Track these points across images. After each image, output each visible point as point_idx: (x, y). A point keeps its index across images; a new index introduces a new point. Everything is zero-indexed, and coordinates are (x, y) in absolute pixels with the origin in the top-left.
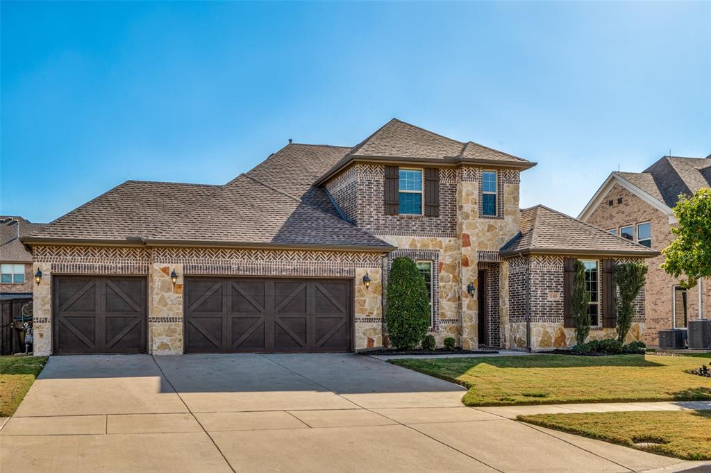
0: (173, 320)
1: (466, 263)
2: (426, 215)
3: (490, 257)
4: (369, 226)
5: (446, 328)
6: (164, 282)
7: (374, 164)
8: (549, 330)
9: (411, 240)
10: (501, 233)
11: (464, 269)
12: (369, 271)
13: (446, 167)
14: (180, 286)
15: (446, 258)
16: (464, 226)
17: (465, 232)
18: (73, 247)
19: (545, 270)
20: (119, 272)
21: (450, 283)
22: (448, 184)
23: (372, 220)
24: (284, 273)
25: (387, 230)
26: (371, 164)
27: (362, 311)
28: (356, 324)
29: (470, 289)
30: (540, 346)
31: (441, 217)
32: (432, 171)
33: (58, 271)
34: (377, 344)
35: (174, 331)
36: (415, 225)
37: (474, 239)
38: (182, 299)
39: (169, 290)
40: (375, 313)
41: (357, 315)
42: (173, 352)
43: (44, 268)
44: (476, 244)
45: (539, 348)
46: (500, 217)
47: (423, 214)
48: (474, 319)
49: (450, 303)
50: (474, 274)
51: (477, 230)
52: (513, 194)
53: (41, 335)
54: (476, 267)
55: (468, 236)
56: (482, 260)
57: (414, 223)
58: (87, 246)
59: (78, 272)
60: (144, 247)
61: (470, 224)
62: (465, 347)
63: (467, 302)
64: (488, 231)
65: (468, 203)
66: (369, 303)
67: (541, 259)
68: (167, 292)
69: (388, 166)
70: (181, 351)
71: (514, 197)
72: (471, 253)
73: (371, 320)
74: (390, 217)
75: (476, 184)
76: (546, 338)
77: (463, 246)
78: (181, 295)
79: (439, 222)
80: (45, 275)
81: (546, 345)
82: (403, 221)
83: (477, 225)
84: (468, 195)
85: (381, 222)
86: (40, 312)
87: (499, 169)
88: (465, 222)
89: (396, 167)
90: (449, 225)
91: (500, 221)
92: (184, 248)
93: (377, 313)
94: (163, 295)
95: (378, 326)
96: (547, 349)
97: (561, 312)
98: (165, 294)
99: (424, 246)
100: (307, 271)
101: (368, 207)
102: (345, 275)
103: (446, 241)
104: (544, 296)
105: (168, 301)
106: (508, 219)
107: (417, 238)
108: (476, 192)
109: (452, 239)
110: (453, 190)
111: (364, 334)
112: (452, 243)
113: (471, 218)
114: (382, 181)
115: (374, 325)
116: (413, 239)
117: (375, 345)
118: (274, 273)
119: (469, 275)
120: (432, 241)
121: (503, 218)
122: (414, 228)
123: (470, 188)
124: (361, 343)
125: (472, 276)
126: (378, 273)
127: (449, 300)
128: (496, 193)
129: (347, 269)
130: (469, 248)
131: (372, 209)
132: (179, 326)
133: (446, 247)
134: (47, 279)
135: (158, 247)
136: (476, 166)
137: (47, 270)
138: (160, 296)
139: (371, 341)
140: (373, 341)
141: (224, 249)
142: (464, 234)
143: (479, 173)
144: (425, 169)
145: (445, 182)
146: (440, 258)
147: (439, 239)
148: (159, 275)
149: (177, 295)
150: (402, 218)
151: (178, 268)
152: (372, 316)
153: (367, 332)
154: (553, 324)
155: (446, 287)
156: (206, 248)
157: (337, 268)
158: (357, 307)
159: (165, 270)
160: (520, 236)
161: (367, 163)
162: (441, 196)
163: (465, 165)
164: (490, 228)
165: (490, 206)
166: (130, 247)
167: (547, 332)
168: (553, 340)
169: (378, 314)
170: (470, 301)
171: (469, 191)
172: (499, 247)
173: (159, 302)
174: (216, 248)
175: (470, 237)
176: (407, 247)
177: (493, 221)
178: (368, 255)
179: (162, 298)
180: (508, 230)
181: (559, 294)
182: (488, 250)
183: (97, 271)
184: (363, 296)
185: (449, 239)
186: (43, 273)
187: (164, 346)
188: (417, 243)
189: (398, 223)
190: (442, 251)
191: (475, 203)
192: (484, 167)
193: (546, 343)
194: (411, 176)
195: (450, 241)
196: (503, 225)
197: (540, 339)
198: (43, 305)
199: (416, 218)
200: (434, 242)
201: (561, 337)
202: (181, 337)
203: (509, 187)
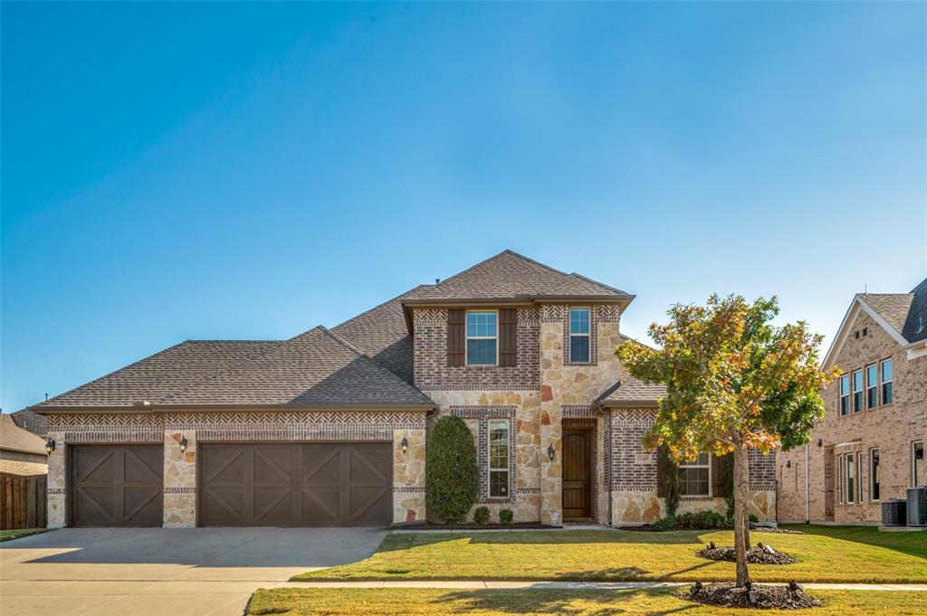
0: (185, 490)
1: (546, 421)
2: (501, 366)
3: (578, 412)
4: (428, 381)
5: (525, 499)
6: (174, 449)
7: (435, 308)
8: (634, 500)
9: (481, 395)
10: (593, 383)
11: (544, 428)
12: (409, 433)
13: (526, 307)
14: (192, 454)
15: (525, 415)
16: (544, 377)
17: (545, 383)
18: (86, 416)
19: (631, 426)
20: (134, 440)
21: (531, 445)
22: (528, 327)
23: (432, 373)
24: (308, 438)
25: (451, 384)
26: (430, 309)
27: (402, 479)
28: (394, 494)
29: (551, 451)
30: (623, 520)
31: (519, 367)
32: (508, 312)
33: (71, 441)
34: (420, 516)
35: (186, 503)
36: (485, 377)
37: (558, 391)
38: (194, 468)
39: (180, 458)
40: (417, 481)
41: (395, 484)
42: (184, 525)
43: (58, 438)
44: (560, 398)
45: (624, 522)
46: (594, 364)
47: (498, 364)
48: (557, 488)
49: (530, 469)
50: (557, 434)
51: (562, 380)
52: (610, 334)
53: (55, 507)
54: (560, 425)
55: (549, 388)
56: (567, 416)
57: (484, 375)
58: (100, 414)
59: (92, 441)
60: (159, 414)
61: (552, 374)
62: (545, 521)
63: (548, 467)
64: (576, 380)
65: (550, 348)
66: (409, 470)
67: (625, 413)
68: (178, 461)
69: (451, 310)
70: (193, 524)
71: (611, 339)
72: (553, 408)
73: (412, 490)
74: (455, 370)
75: (561, 325)
76: (632, 510)
77: (543, 400)
78: (194, 464)
79: (516, 372)
80: (59, 445)
81: (631, 520)
82: (470, 373)
83: (562, 374)
84: (549, 339)
85: (443, 375)
86: (54, 483)
87: (591, 304)
88: (546, 371)
89: (462, 311)
90: (530, 375)
91: (592, 368)
92: (197, 413)
93: (419, 481)
94: (174, 464)
95: (421, 496)
96: (633, 523)
97: (653, 478)
98: (176, 462)
99: (497, 401)
100: (335, 434)
101: (427, 358)
102: (381, 438)
103: (525, 394)
104: (630, 458)
105: (179, 470)
106: (604, 365)
107: (488, 393)
108: (561, 335)
109: (534, 392)
110: (536, 333)
111: (402, 505)
112: (533, 397)
113: (553, 366)
114: (444, 327)
115: (416, 495)
116: (484, 394)
117: (417, 518)
118: (296, 438)
119: (552, 434)
120: (507, 395)
121: (597, 365)
122: (485, 381)
123: (552, 331)
124: (400, 516)
125: (555, 436)
126: (421, 434)
127: (529, 465)
128: (589, 335)
129: (383, 431)
130: (550, 402)
131: (432, 361)
132: (192, 497)
133: (526, 402)
134: (61, 448)
135: (169, 413)
136: (560, 304)
137: (62, 439)
138: (171, 464)
139: (411, 513)
140: (414, 514)
141: (240, 412)
142: (544, 386)
143: (564, 311)
144: (500, 310)
145: (524, 324)
146: (518, 416)
147: (516, 393)
148: (170, 442)
149: (189, 464)
150: (469, 370)
151: (190, 434)
152: (414, 485)
153: (407, 501)
154: (642, 493)
155: (526, 449)
156: (221, 413)
157: (370, 430)
158: (396, 475)
159: (176, 437)
160: (618, 385)
161: (426, 308)
162: (519, 341)
163: (546, 304)
164: (579, 377)
165: (580, 351)
166: (145, 414)
167: (633, 503)
168: (642, 513)
169: (421, 482)
170: (552, 466)
171: (553, 333)
172: (592, 400)
173: (170, 471)
174: (231, 412)
175: (553, 389)
176: (476, 404)
177: (582, 368)
178: (409, 415)
179: (174, 467)
180: (603, 378)
181: (650, 456)
182: (576, 404)
183: (111, 440)
184: (402, 461)
185: (529, 392)
186: (57, 443)
187: (175, 518)
188: (488, 398)
189: (465, 375)
190: (520, 407)
191: (559, 348)
192: (571, 304)
193: (631, 516)
194: (482, 319)
195: (531, 395)
196: (595, 373)
197: (624, 511)
198: (57, 476)
199: (487, 369)
200: (510, 397)
201: (653, 508)
202: (194, 508)
203: (604, 326)
